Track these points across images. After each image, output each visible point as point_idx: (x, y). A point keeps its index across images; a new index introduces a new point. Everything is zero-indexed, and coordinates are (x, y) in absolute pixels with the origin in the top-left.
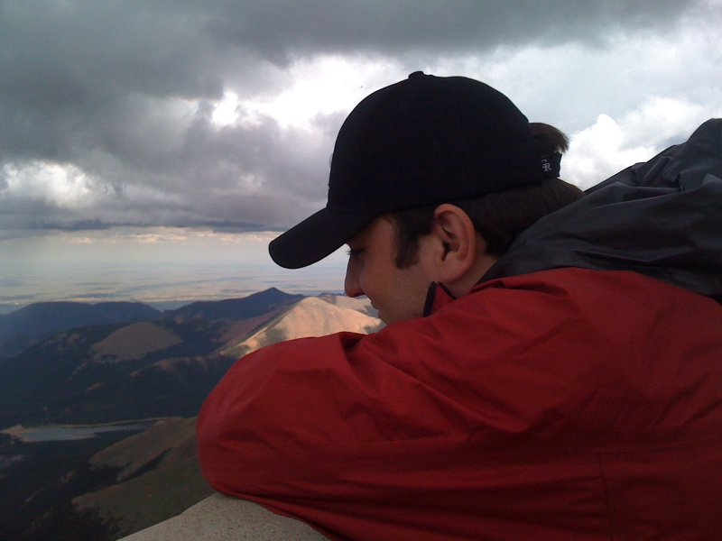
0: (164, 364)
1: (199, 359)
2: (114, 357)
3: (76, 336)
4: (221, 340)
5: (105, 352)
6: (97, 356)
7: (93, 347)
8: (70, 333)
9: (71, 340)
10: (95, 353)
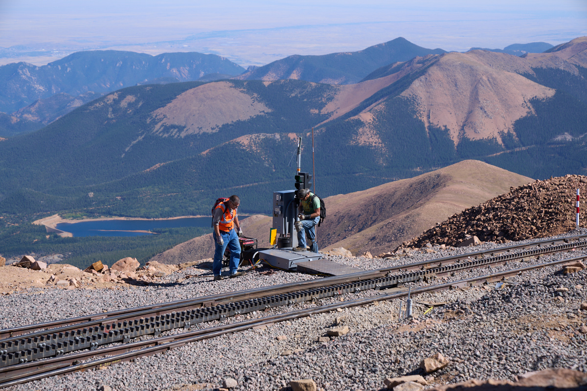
0: (244, 140)
2: (181, 129)
3: (131, 98)
4: (324, 111)
5: (168, 122)
6: (157, 127)
7: (154, 114)
8: (124, 93)
9: (124, 104)
10: (154, 122)
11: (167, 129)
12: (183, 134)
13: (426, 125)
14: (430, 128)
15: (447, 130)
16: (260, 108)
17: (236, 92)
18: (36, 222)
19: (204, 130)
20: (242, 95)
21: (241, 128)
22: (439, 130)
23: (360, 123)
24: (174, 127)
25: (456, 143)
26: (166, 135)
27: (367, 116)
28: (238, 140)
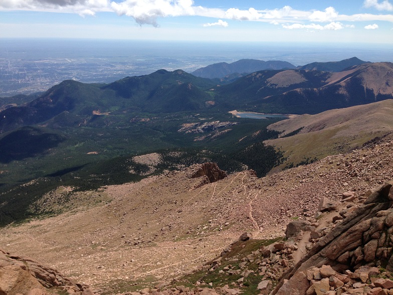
0: (298, 90)
1: (315, 89)
2: (276, 85)
4: (326, 81)
5: (272, 83)
6: (269, 84)
7: (267, 80)
8: (258, 73)
9: (258, 76)
10: (267, 83)
11: (271, 85)
12: (277, 87)
13: (365, 88)
14: (367, 89)
15: (373, 90)
16: (304, 80)
17: (296, 74)
18: (230, 112)
19: (284, 86)
20: (298, 75)
21: (296, 86)
22: (369, 90)
23: (340, 86)
24: (274, 84)
25: (376, 95)
26: (271, 87)
27: (343, 83)
28: (296, 89)
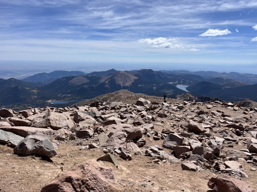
0: (85, 86)
1: (94, 85)
2: (74, 84)
3: (64, 79)
4: (100, 81)
7: (69, 82)
11: (71, 84)
12: (74, 85)
14: (118, 84)
15: (120, 84)
16: (88, 81)
17: (84, 78)
19: (78, 85)
21: (85, 84)
23: (106, 83)
25: (122, 86)
26: (71, 86)
27: (107, 82)
28: (84, 86)
